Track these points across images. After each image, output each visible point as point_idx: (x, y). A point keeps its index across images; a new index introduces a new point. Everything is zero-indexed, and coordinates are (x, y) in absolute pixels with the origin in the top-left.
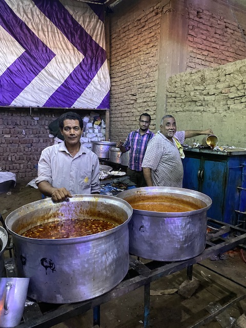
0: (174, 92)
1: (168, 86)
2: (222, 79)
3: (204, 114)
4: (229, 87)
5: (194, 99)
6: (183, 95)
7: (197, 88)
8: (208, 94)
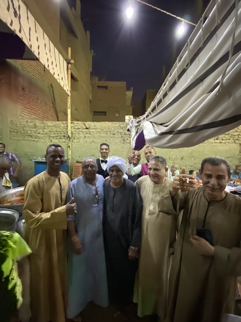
0: (16, 129)
1: (10, 126)
2: (47, 128)
3: (38, 143)
4: (50, 131)
5: (31, 134)
6: (23, 132)
7: (31, 129)
8: (39, 133)
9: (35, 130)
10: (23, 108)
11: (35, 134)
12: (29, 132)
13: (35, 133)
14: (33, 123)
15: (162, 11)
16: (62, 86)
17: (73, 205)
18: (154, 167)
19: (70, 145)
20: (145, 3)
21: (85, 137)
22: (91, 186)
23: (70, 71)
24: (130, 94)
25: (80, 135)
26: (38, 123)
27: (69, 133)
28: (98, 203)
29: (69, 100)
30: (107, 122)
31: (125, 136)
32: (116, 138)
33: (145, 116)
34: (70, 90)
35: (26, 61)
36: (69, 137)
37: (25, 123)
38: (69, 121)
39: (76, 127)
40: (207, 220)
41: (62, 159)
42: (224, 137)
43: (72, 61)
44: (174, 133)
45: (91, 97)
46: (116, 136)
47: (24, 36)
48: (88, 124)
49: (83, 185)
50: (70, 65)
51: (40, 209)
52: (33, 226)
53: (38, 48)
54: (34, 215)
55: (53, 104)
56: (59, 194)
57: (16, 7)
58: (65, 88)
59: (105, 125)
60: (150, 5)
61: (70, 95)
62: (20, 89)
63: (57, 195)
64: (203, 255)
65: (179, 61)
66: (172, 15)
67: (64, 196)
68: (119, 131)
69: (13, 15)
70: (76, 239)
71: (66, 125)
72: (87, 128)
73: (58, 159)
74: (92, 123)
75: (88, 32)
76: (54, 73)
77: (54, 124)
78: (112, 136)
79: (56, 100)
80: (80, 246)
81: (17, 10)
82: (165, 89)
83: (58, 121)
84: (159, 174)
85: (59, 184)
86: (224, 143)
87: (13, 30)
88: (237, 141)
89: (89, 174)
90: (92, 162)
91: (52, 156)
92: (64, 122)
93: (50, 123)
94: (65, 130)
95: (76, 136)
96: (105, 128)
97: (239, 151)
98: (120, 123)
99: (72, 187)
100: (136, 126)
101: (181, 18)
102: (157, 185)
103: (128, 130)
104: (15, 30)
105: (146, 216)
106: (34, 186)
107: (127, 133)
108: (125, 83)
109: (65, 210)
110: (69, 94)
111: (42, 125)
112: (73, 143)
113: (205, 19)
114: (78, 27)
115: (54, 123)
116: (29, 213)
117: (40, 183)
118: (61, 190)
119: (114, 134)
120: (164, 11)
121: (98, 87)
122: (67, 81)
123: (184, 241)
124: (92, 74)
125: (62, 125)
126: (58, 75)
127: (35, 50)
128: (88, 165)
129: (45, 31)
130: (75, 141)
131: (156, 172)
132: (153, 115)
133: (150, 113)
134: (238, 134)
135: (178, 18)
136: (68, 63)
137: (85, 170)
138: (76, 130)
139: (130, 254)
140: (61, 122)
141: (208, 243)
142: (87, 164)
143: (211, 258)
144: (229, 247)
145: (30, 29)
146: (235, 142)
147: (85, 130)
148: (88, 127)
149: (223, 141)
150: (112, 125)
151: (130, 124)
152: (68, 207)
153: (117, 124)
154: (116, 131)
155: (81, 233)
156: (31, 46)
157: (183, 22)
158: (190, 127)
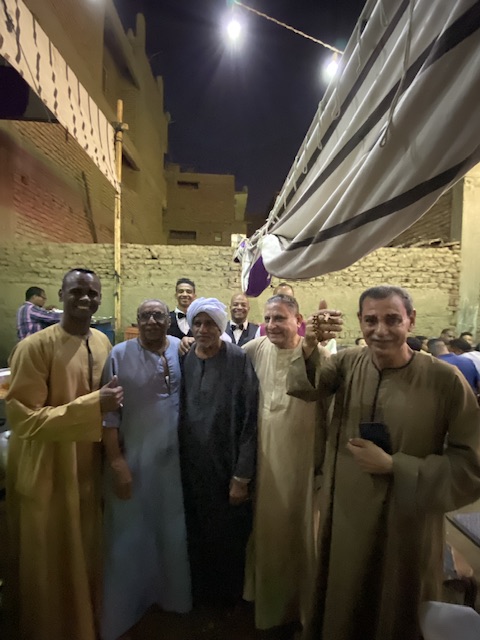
5: (36, 270)
6: (19, 263)
7: (38, 259)
8: (54, 267)
9: (46, 260)
10: (22, 217)
11: (47, 270)
12: (33, 265)
13: (45, 266)
14: (42, 247)
15: (296, 31)
16: (104, 172)
17: (115, 390)
18: (275, 313)
19: (119, 291)
20: (264, 15)
21: (150, 275)
22: (154, 356)
23: (120, 145)
24: (242, 198)
25: (139, 271)
26: (52, 247)
27: (117, 267)
28: (169, 391)
29: (118, 203)
30: (195, 247)
31: (230, 273)
32: (213, 277)
33: (266, 227)
34: (120, 181)
35: (31, 123)
36: (116, 274)
37: (26, 246)
38: (118, 243)
39: (131, 256)
40: (378, 406)
41: (95, 299)
42: (420, 276)
43: (125, 127)
44: (314, 240)
45: (164, 203)
46: (214, 274)
47: (26, 70)
48: (155, 249)
49: (138, 354)
50: (120, 134)
51: (44, 399)
52: (27, 434)
53: (55, 94)
54: (30, 412)
55: (86, 211)
56: (86, 371)
57: (12, 11)
58: (109, 178)
59: (191, 251)
60: (273, 19)
61: (119, 192)
62: (17, 179)
63: (82, 373)
64: (372, 475)
65: (323, 109)
66: (315, 40)
67: (97, 377)
68: (219, 264)
69: (5, 26)
70: (120, 465)
71: (110, 251)
72: (153, 258)
73: (86, 297)
74: (164, 246)
75: (160, 78)
76: (87, 146)
77: (85, 249)
78: (205, 272)
79: (93, 203)
80: (130, 480)
81: (14, 18)
82: (300, 166)
83: (95, 242)
84: (285, 327)
85: (86, 350)
86: (421, 287)
87: (3, 55)
88: (443, 285)
89: (149, 330)
90: (158, 306)
91: (73, 292)
92: (107, 245)
93: (77, 247)
94: (109, 261)
95: (131, 273)
96: (191, 258)
97: (447, 303)
98: (221, 248)
99: (113, 356)
100: (251, 251)
101: (332, 46)
102: (283, 351)
103: (237, 260)
104: (8, 57)
105: (266, 414)
106: (31, 350)
107: (235, 265)
108: (233, 176)
109: (97, 400)
110: (119, 189)
111: (62, 251)
112: (124, 288)
113: (364, 23)
114: (140, 65)
115: (87, 247)
116: (18, 406)
117: (45, 348)
118: (91, 363)
119: (209, 270)
120: (300, 33)
121: (179, 183)
122: (113, 165)
123: (338, 453)
124: (166, 157)
125: (103, 251)
126: (96, 151)
127: (47, 97)
128: (150, 313)
129: (70, 63)
130: (129, 283)
131: (278, 323)
132: (280, 221)
133: (275, 220)
134: (444, 270)
135: (326, 45)
136: (117, 129)
137: (143, 323)
138: (132, 261)
139: (232, 493)
140: (101, 245)
141: (380, 451)
142: (147, 310)
143: (387, 479)
144: (422, 455)
145: (39, 56)
146: (439, 286)
147: (151, 261)
148: (156, 254)
149: (418, 285)
150: (206, 251)
151: (241, 248)
152: (106, 393)
153: (214, 250)
154: (212, 264)
155: (132, 452)
156: (40, 90)
157: (335, 55)
158: (342, 222)
